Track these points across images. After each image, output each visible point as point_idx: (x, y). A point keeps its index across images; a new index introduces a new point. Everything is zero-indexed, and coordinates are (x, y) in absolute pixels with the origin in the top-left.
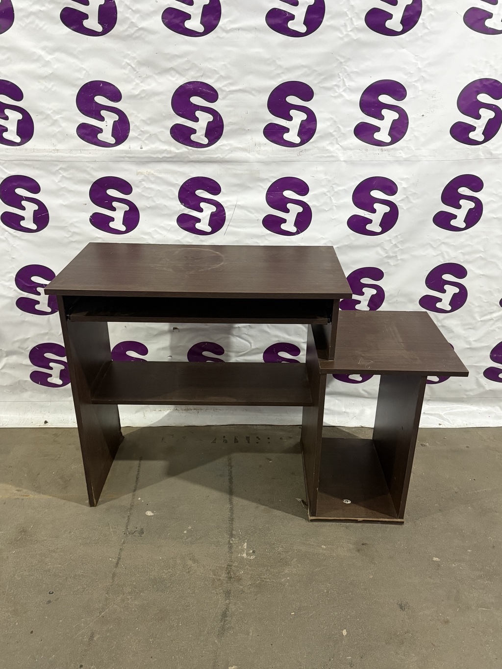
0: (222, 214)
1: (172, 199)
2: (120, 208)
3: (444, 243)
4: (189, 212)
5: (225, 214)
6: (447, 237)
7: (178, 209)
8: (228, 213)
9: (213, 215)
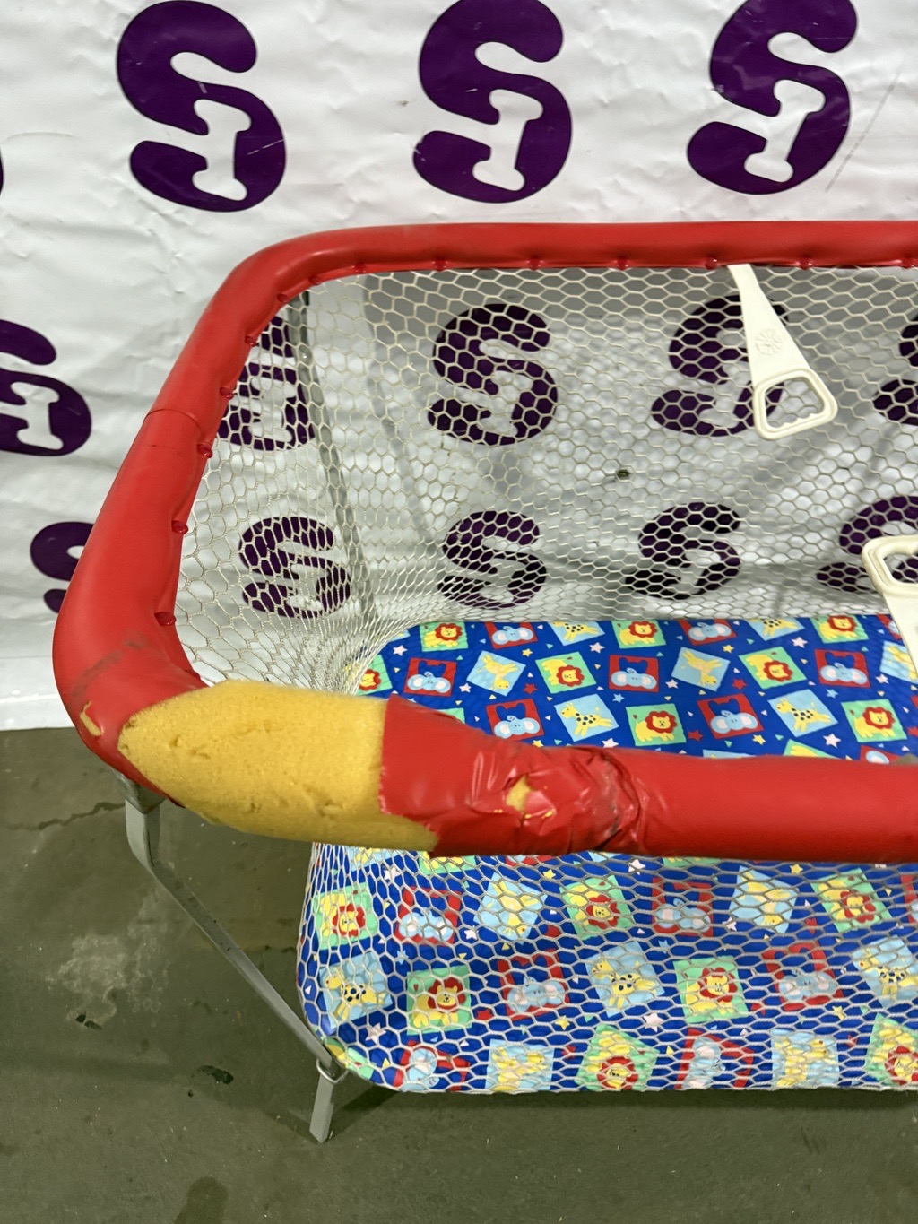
0: (837, 118)
1: (686, 71)
2: (512, 112)
4: (736, 115)
5: (847, 118)
7: (703, 108)
8: (859, 113)
9: (810, 123)
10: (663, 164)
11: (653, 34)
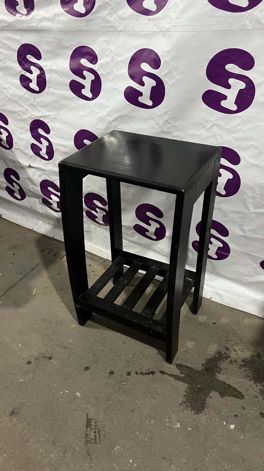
0: (43, 76)
1: (14, 61)
3: (215, 124)
4: (25, 73)
5: (45, 77)
6: (218, 119)
7: (19, 70)
8: (47, 76)
9: (38, 77)
10: (16, 83)
11: (6, 53)
